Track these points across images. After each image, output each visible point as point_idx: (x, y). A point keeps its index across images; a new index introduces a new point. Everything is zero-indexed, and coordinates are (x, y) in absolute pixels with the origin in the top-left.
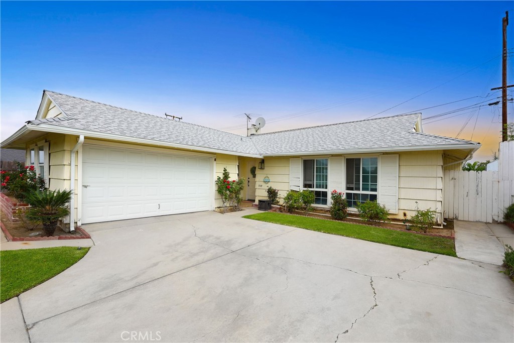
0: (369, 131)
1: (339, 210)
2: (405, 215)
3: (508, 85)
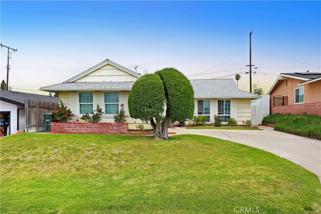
2: (243, 122)
3: (252, 65)
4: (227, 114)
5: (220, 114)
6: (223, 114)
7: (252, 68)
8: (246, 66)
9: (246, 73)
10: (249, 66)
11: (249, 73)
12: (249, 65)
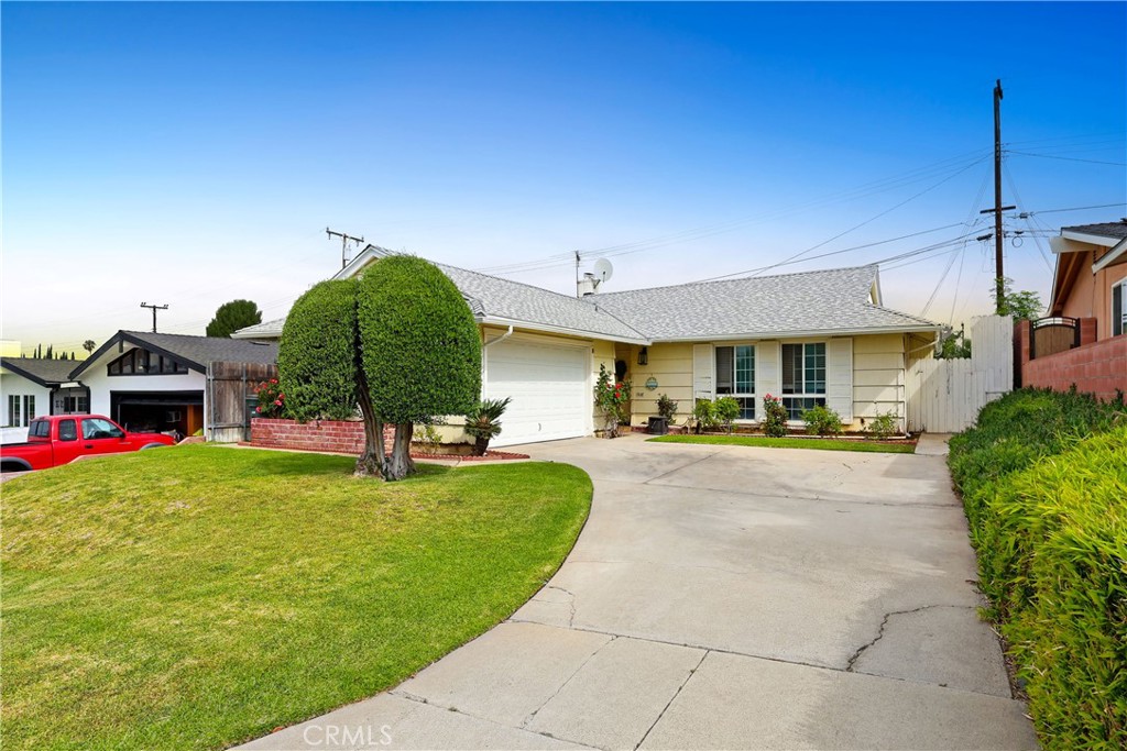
0: (808, 299)
1: (777, 423)
2: (862, 421)
3: (1003, 206)
4: (812, 391)
5: (790, 392)
6: (801, 392)
7: (1003, 217)
8: (982, 212)
9: (979, 239)
10: (991, 211)
11: (994, 236)
12: (994, 207)
